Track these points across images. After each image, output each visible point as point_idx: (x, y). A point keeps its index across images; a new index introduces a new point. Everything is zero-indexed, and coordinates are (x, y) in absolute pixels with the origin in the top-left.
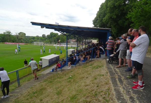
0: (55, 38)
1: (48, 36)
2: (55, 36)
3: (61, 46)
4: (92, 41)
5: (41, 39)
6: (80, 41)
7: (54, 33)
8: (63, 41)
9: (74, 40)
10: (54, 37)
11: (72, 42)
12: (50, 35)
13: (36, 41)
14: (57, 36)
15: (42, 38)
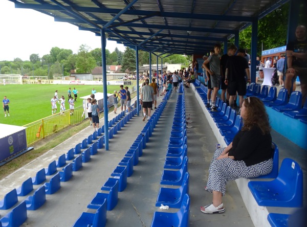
0: (64, 64)
1: (44, 58)
2: (64, 58)
3: (77, 82)
4: (167, 68)
5: (27, 67)
6: (132, 69)
7: (62, 50)
8: (86, 70)
9: (117, 68)
10: (62, 61)
11: (112, 73)
12: (51, 54)
13: (6, 71)
14: (69, 58)
15: (30, 64)
